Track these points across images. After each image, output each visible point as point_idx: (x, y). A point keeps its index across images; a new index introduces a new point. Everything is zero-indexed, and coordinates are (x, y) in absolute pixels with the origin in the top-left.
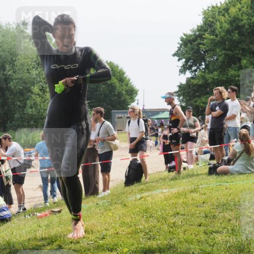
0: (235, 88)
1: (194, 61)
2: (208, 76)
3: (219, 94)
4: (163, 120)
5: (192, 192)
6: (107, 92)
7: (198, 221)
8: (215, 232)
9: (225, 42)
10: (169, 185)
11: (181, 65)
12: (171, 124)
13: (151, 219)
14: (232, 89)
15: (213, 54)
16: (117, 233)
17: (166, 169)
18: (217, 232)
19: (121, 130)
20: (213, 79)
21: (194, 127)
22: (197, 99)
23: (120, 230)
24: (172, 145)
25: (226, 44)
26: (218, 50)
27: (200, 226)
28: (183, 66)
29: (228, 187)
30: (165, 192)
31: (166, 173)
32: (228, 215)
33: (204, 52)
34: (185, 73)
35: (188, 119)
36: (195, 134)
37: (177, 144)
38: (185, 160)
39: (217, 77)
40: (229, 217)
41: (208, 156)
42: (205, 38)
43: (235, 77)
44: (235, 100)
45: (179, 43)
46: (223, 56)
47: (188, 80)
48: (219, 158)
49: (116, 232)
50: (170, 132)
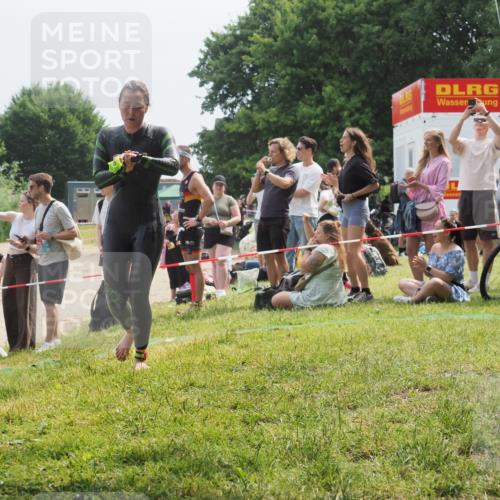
0: (311, 140)
1: (231, 86)
2: (258, 117)
3: (279, 152)
4: (169, 202)
5: (221, 342)
6: (59, 145)
7: (232, 399)
8: (263, 420)
9: (291, 50)
10: (178, 329)
11: (206, 94)
12: (183, 210)
13: (139, 395)
14: (304, 142)
15: (269, 75)
16: (71, 424)
17: (173, 297)
18: (267, 420)
19: (85, 221)
20: (268, 122)
21: (229, 215)
22: (234, 160)
23: (77, 417)
24: (185, 249)
25: (293, 55)
26: (277, 66)
27: (235, 408)
28: (210, 96)
29: (292, 332)
30: (169, 343)
31: (173, 306)
32: (289, 387)
33: (251, 70)
34: (213, 110)
35: (217, 199)
36: (229, 230)
37: (195, 249)
38: (211, 280)
39: (275, 119)
40: (292, 391)
41: (255, 272)
42: (253, 42)
43: (310, 118)
44: (311, 164)
45: (201, 51)
46: (287, 78)
47: (220, 124)
48: (276, 277)
49: (68, 421)
50: (182, 225)
